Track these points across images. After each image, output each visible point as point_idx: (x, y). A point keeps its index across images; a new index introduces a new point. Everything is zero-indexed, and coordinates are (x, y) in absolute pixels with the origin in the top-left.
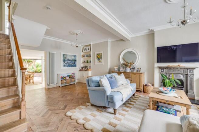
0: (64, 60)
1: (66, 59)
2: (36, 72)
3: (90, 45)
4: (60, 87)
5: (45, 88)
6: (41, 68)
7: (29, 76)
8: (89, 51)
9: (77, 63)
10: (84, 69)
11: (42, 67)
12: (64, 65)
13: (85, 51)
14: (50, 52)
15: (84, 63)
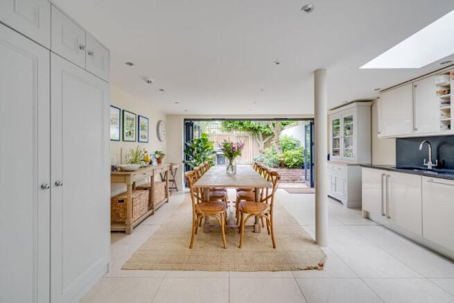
2: (281, 165)
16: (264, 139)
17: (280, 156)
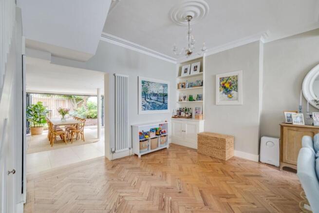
0: (145, 94)
1: (149, 92)
2: (88, 118)
3: (202, 58)
4: (136, 155)
5: (106, 159)
6: (96, 110)
7: (77, 127)
8: (198, 72)
9: (169, 101)
10: (183, 114)
11: (98, 109)
12: (144, 106)
13: (187, 74)
14: (117, 75)
15: (183, 101)
16: (77, 102)
17: (87, 112)
